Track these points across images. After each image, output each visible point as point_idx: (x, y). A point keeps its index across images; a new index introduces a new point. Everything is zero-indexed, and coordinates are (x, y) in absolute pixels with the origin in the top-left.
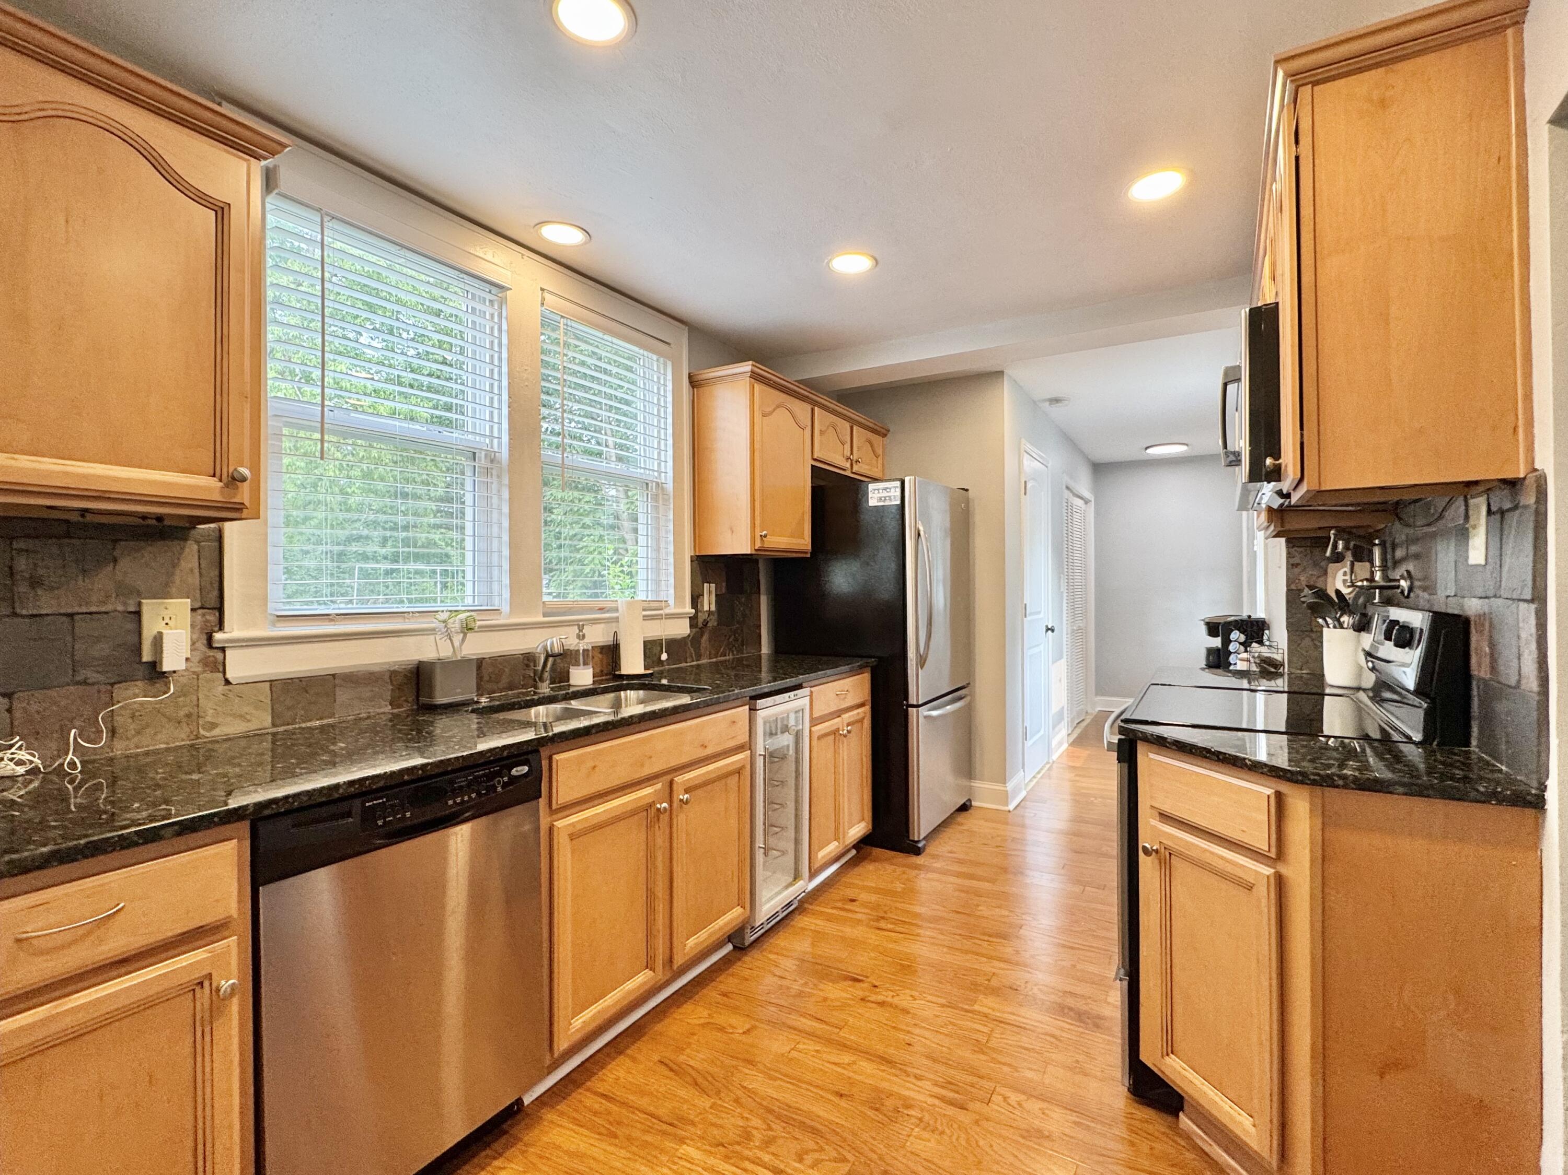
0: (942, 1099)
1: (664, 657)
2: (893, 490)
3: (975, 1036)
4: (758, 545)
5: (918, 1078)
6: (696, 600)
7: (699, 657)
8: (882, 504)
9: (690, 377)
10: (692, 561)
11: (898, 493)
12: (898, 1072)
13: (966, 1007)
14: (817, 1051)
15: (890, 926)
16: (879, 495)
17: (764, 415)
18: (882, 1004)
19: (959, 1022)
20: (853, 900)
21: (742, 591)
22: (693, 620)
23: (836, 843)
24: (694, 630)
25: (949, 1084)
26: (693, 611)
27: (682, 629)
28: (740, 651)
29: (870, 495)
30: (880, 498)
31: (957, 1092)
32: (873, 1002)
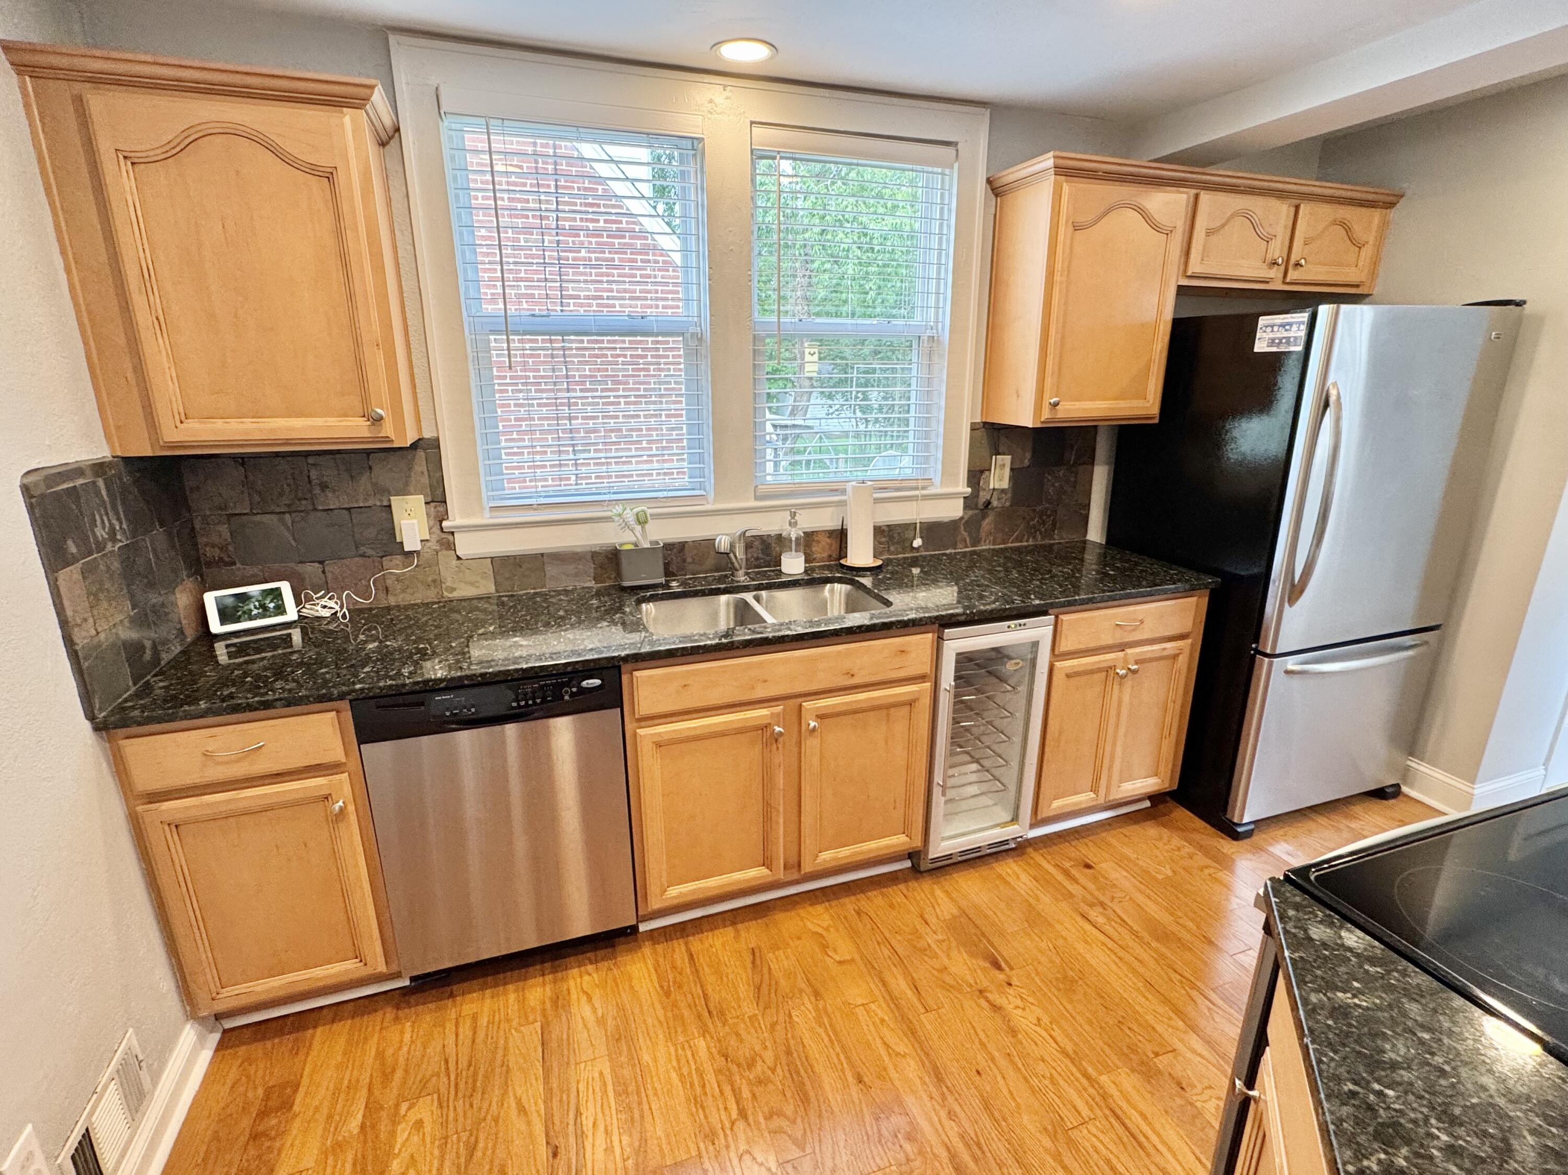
0: (953, 1156)
1: (917, 543)
2: (1295, 327)
3: (1064, 1112)
4: (1046, 414)
5: (951, 1115)
6: (976, 476)
7: (976, 541)
8: (1274, 349)
9: (989, 181)
10: (972, 429)
11: (1302, 333)
12: (936, 1095)
13: (1090, 1070)
14: (882, 1021)
15: (1101, 920)
16: (1272, 335)
17: (1077, 228)
18: (996, 1008)
19: (1062, 1082)
20: (1088, 866)
21: (1060, 462)
22: (969, 502)
23: (1092, 795)
24: (970, 513)
25: (976, 1146)
26: (969, 490)
27: (954, 510)
28: (1049, 534)
29: (1258, 336)
30: (1273, 340)
31: (976, 1160)
32: (988, 1001)
